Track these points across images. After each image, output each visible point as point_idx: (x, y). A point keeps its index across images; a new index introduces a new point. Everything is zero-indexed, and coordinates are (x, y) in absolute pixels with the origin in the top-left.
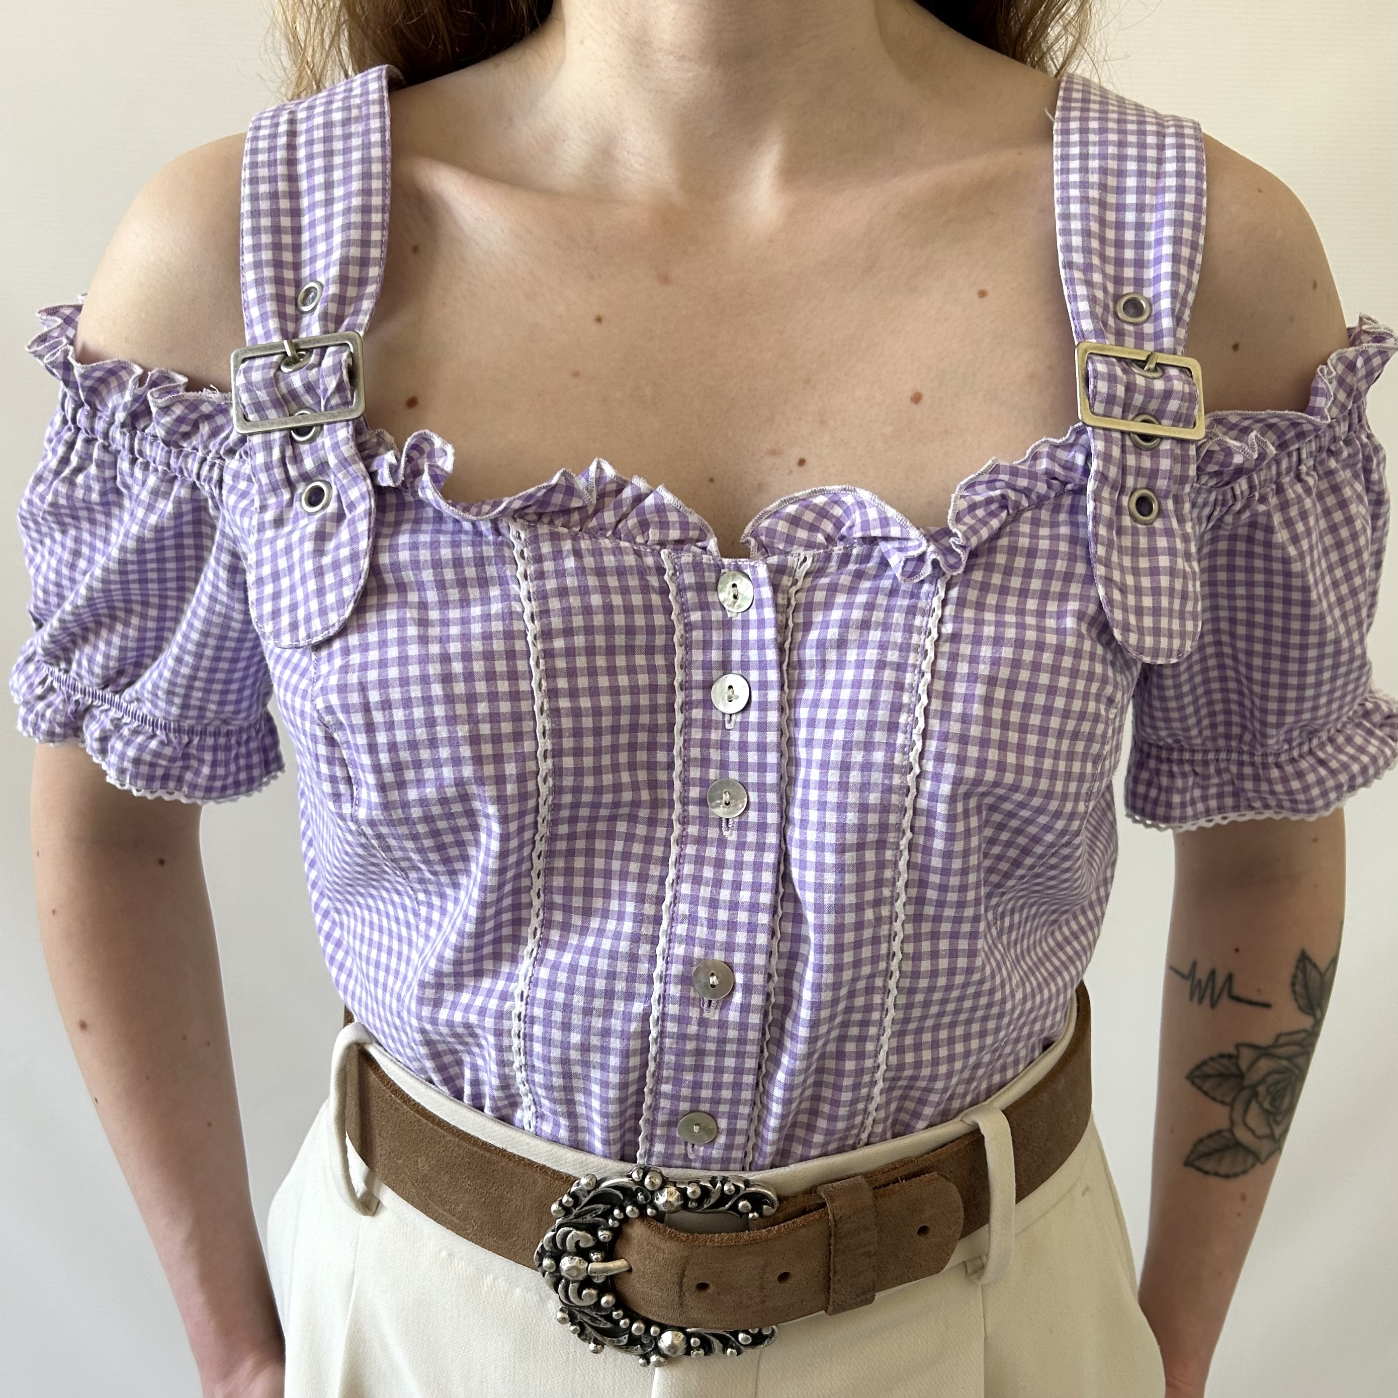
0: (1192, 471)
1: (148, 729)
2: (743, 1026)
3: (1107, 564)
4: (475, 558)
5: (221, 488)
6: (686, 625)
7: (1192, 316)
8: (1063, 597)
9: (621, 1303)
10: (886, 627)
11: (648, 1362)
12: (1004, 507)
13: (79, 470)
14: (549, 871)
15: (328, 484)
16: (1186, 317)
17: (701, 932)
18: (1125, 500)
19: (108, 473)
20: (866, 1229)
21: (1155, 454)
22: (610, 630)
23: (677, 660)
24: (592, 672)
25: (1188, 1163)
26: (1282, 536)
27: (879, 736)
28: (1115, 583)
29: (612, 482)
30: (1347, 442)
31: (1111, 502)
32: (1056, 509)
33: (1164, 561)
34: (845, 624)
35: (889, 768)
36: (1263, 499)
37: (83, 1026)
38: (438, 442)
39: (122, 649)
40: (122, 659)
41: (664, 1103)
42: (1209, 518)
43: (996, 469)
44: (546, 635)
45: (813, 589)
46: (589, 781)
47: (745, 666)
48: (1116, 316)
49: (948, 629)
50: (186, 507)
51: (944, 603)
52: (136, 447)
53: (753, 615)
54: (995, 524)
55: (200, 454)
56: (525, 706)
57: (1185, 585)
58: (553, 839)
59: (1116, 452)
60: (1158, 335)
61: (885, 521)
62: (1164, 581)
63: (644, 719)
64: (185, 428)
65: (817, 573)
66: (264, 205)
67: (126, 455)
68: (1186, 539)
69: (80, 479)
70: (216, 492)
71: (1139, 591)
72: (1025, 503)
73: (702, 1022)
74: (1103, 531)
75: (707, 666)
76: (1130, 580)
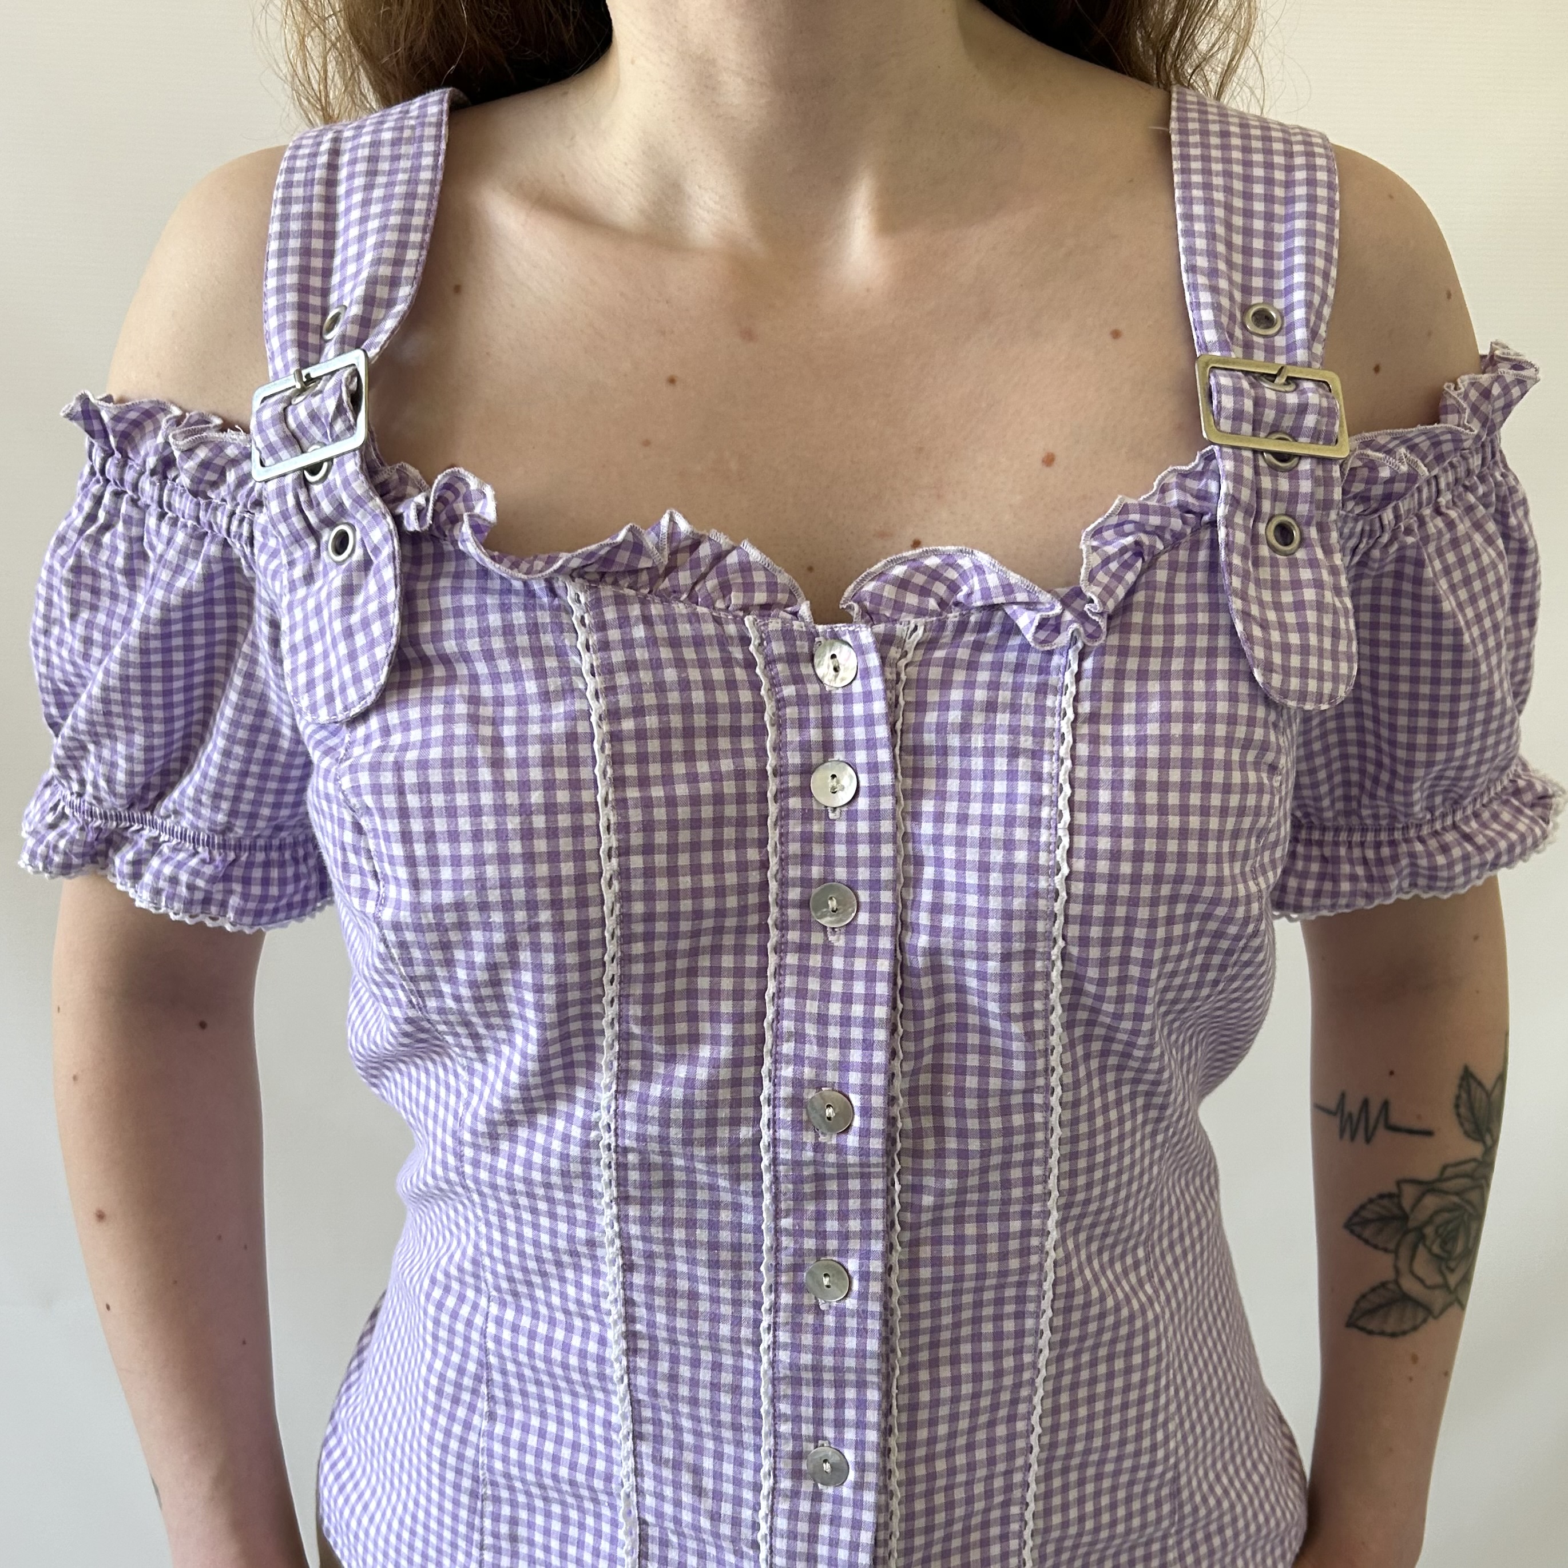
0: (1337, 495)
1: (188, 844)
2: (864, 1151)
3: (1244, 597)
4: (528, 625)
5: (252, 546)
6: (777, 702)
10: (1015, 709)
12: (1138, 555)
13: (105, 528)
15: (351, 527)
16: (1322, 330)
17: (811, 1051)
18: (1262, 528)
19: (135, 532)
21: (1293, 475)
22: (687, 709)
23: (769, 743)
24: (666, 757)
27: (1021, 832)
28: (1255, 618)
29: (687, 537)
30: (1482, 478)
31: (1246, 529)
33: (1309, 594)
34: (967, 706)
35: (1033, 868)
36: (1409, 531)
37: (101, 1216)
42: (1354, 550)
43: (1125, 509)
44: (613, 714)
45: (925, 663)
46: (662, 884)
47: (849, 746)
48: (1244, 327)
49: (1085, 707)
50: (216, 568)
51: (1078, 677)
52: (165, 499)
53: (857, 687)
54: (1130, 577)
55: (229, 507)
56: (586, 796)
57: (1336, 621)
58: (626, 960)
59: (1248, 472)
60: (1290, 348)
61: (1008, 589)
62: (1311, 616)
63: (730, 811)
64: (211, 476)
65: (929, 644)
66: (295, 226)
67: (154, 510)
68: (1334, 571)
69: (107, 538)
70: (248, 550)
71: (1283, 627)
72: (1160, 546)
73: (818, 1147)
74: (1236, 560)
75: (805, 747)
76: (1272, 616)
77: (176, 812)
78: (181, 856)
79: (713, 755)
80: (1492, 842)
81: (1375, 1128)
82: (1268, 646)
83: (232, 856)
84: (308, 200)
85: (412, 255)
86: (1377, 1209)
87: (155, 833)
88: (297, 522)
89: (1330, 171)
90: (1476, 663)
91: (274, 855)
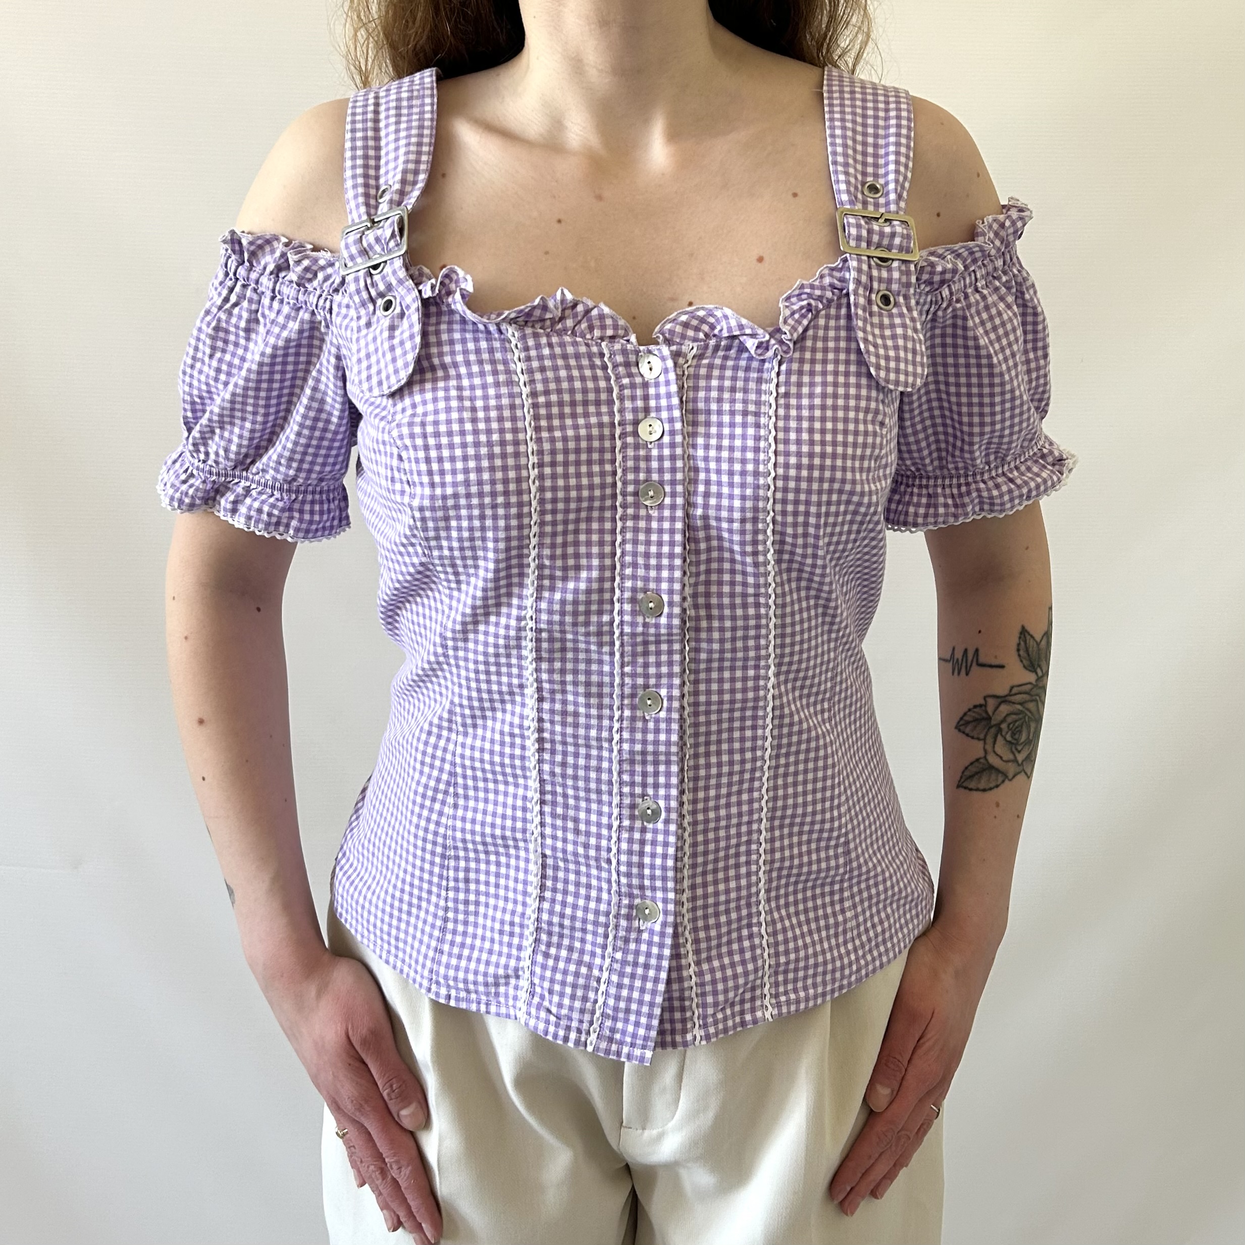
0: (914, 280)
3: (865, 331)
4: (488, 348)
5: (331, 314)
6: (620, 387)
7: (908, 196)
12: (809, 311)
14: (541, 546)
15: (395, 297)
16: (905, 195)
18: (873, 296)
21: (889, 269)
22: (572, 391)
23: (616, 408)
24: (562, 416)
29: (570, 301)
30: (1004, 272)
31: (865, 297)
33: (899, 331)
36: (958, 301)
37: (201, 721)
38: (461, 273)
42: (928, 311)
43: (802, 287)
44: (534, 394)
45: (698, 366)
46: (561, 482)
47: (658, 409)
48: (863, 193)
49: (782, 390)
50: (306, 326)
51: (778, 374)
52: (277, 288)
53: (662, 379)
54: (805, 322)
55: (318, 292)
56: (521, 436)
57: (914, 345)
58: (542, 524)
59: (865, 267)
60: (887, 204)
61: (741, 327)
62: (901, 342)
63: (596, 444)
64: (309, 276)
65: (700, 357)
66: (359, 144)
67: (269, 294)
68: (913, 320)
69: (236, 311)
70: (328, 316)
71: (886, 347)
72: (821, 306)
73: (645, 625)
74: (860, 312)
75: (635, 410)
76: (879, 341)
77: (263, 470)
78: (264, 497)
79: (586, 415)
80: (1026, 483)
81: (971, 666)
82: (877, 356)
83: (294, 496)
84: (365, 130)
85: (424, 158)
86: (974, 714)
87: (248, 484)
88: (365, 295)
89: (909, 111)
90: (1002, 375)
91: (317, 497)
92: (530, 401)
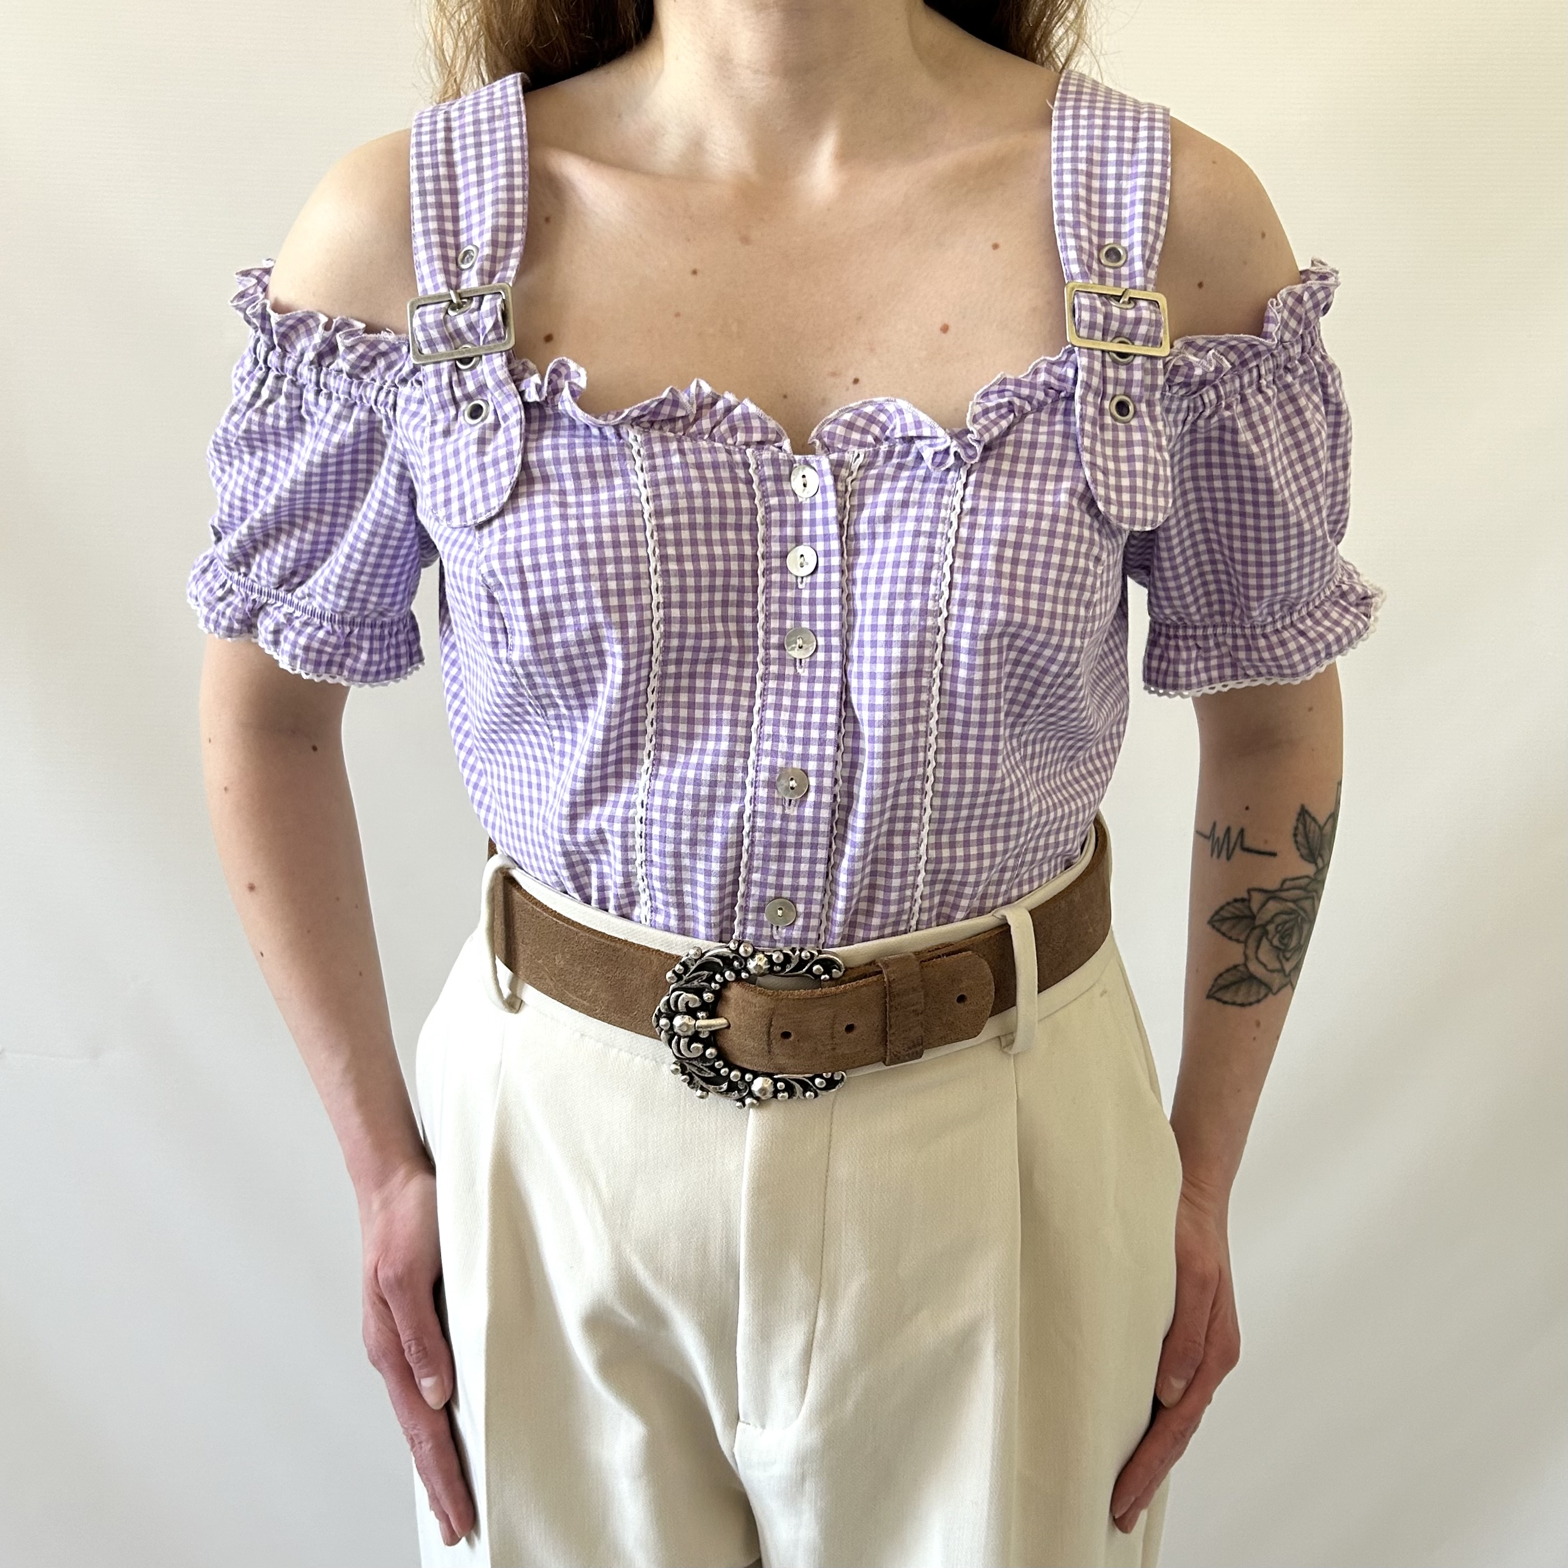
0: (1161, 380)
1: (316, 621)
2: (816, 820)
3: (1092, 452)
4: (603, 456)
5: (395, 410)
6: (766, 508)
7: (1160, 260)
8: (1059, 478)
9: (721, 1055)
10: (921, 505)
11: (744, 1105)
12: (1011, 411)
13: (269, 402)
14: (660, 704)
15: (486, 402)
16: (1156, 260)
17: (783, 747)
18: (1107, 404)
19: (295, 404)
20: (914, 990)
21: (1130, 367)
22: (707, 511)
23: (760, 536)
24: (694, 542)
25: (1210, 996)
26: (1245, 436)
27: (916, 588)
28: (1099, 467)
29: (708, 396)
30: (1302, 362)
31: (1095, 405)
32: (1053, 412)
33: (1138, 451)
34: (889, 504)
35: (924, 612)
36: (1228, 407)
37: (252, 888)
38: (573, 366)
39: (299, 551)
40: (297, 561)
41: (755, 891)
42: (1184, 422)
43: (1004, 381)
44: (658, 513)
45: (864, 478)
46: (691, 628)
47: (813, 538)
48: (1099, 261)
49: (968, 506)
50: (363, 428)
51: (965, 485)
52: (322, 380)
53: (818, 499)
54: (1005, 424)
55: (378, 384)
56: (643, 568)
57: (1157, 470)
58: (664, 676)
59: (1098, 366)
61: (918, 425)
62: (1139, 466)
64: (365, 364)
65: (867, 466)
67: (312, 387)
68: (1157, 435)
70: (391, 414)
71: (1118, 473)
72: (1028, 408)
74: (1087, 426)
75: (783, 539)
76: (1111, 465)
77: (309, 596)
78: (311, 629)
79: (724, 542)
81: (1234, 849)
82: (1107, 486)
83: (348, 630)
85: (518, 209)
86: (1232, 910)
87: (291, 610)
88: (446, 395)
91: (377, 631)
92: (654, 522)
